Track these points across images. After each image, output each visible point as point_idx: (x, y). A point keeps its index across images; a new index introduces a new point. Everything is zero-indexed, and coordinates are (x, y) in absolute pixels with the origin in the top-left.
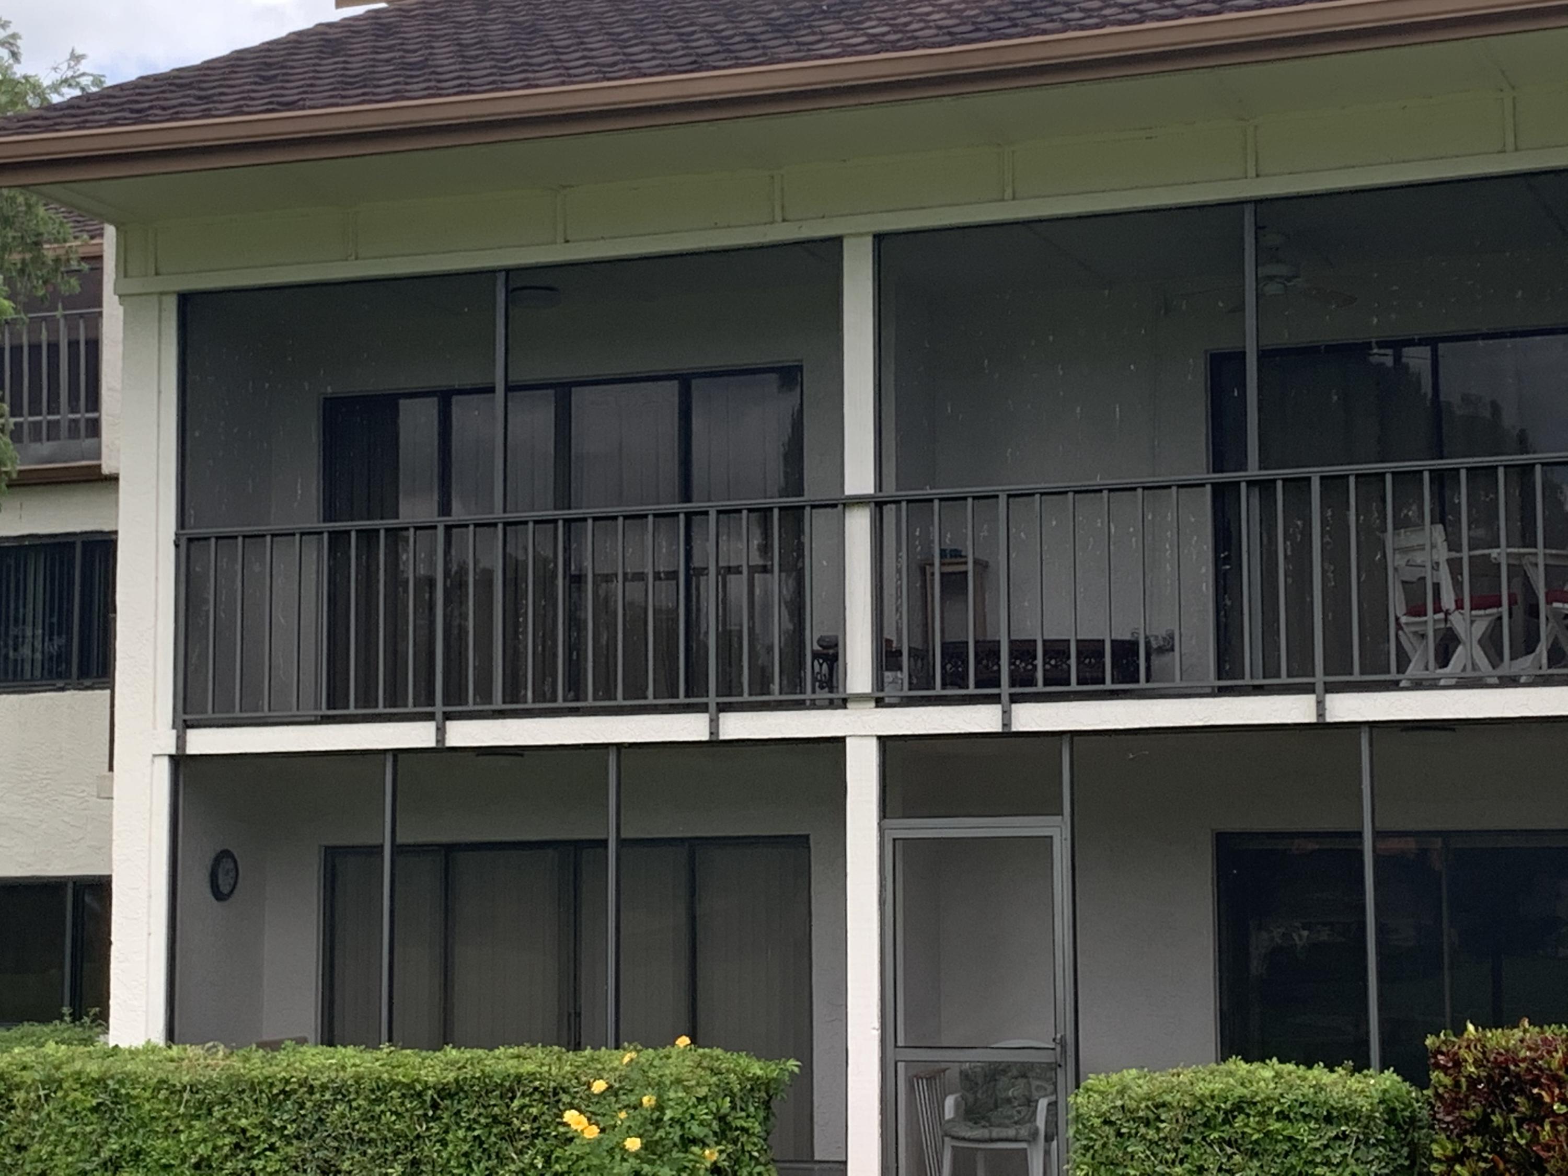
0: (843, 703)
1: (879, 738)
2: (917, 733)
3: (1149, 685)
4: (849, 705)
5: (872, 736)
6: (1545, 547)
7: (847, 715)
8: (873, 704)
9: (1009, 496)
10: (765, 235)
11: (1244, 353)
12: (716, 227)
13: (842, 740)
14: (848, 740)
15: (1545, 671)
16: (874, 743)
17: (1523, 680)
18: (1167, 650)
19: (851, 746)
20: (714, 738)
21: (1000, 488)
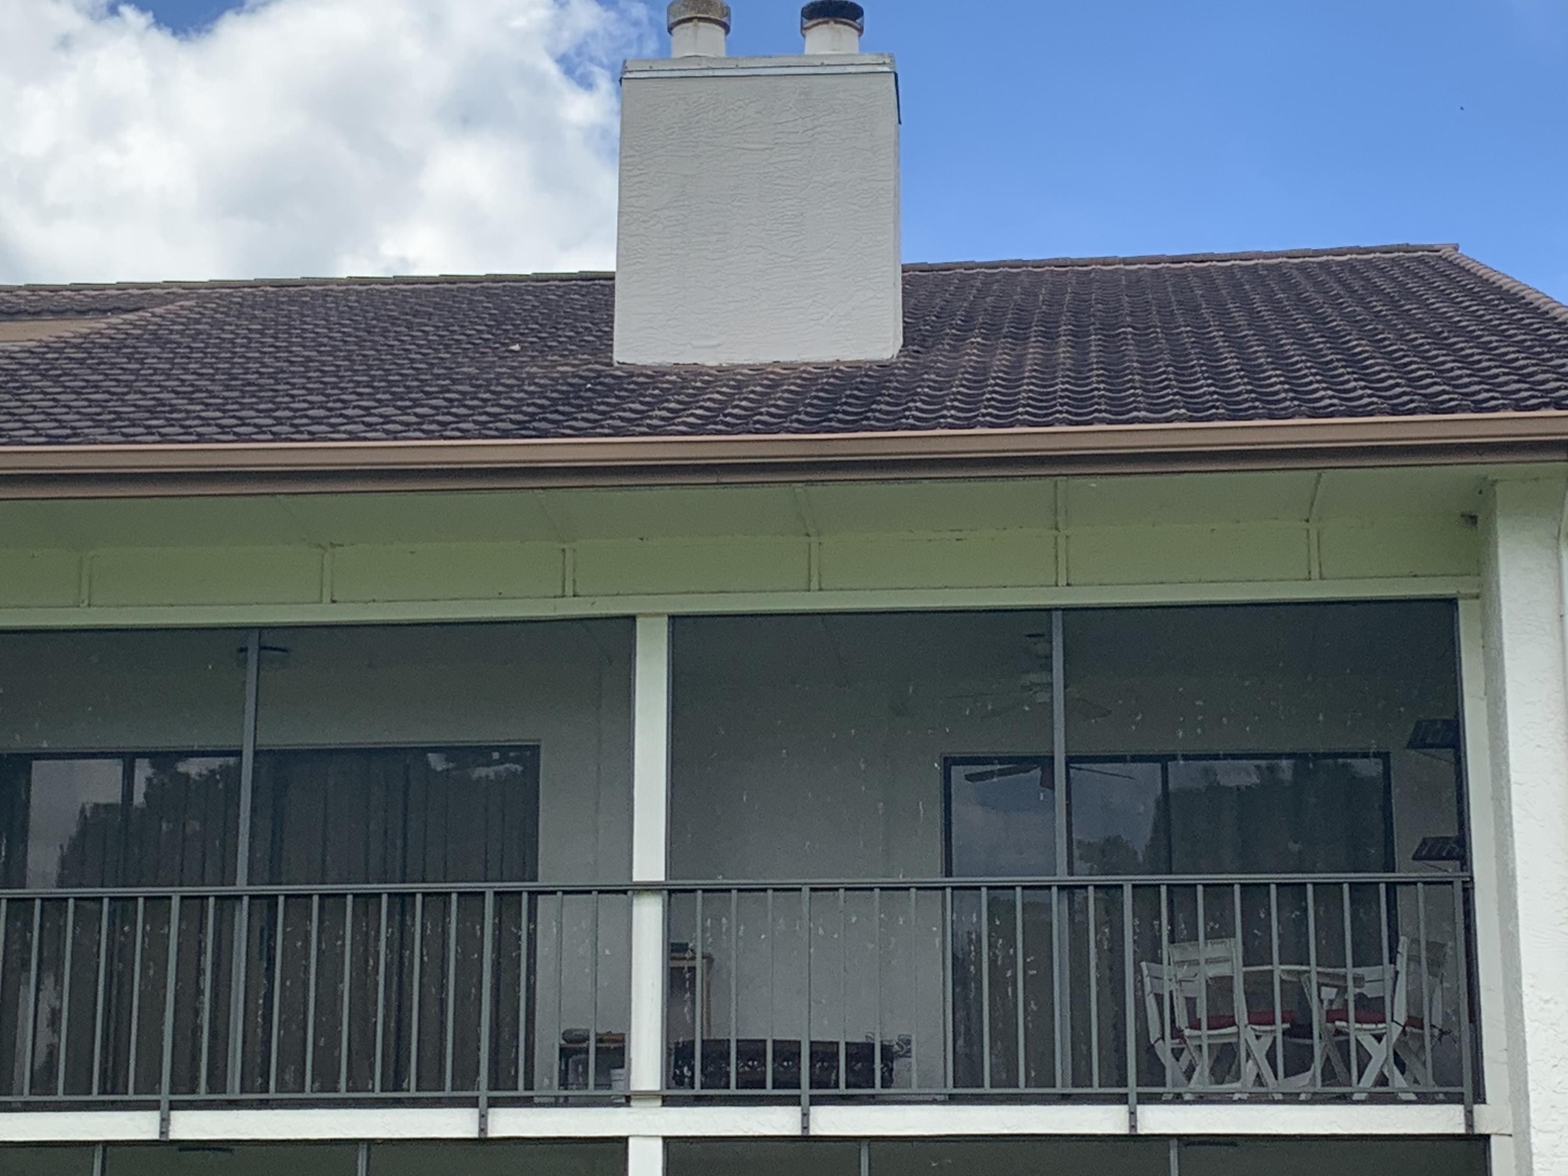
0: (627, 1100)
1: (665, 1139)
2: (707, 1134)
3: (886, 1091)
4: (632, 1103)
5: (657, 1136)
6: (1318, 965)
7: (631, 1113)
8: (659, 1103)
9: (812, 890)
10: (555, 609)
11: (1052, 758)
12: (500, 596)
13: (624, 1140)
14: (631, 1141)
15: (1319, 1088)
16: (660, 1143)
17: (1303, 1097)
18: (901, 1056)
19: (633, 1146)
20: (483, 1136)
21: (803, 881)
